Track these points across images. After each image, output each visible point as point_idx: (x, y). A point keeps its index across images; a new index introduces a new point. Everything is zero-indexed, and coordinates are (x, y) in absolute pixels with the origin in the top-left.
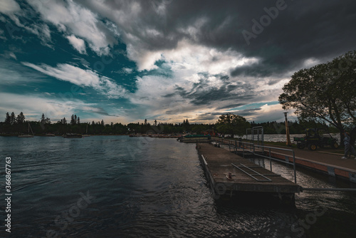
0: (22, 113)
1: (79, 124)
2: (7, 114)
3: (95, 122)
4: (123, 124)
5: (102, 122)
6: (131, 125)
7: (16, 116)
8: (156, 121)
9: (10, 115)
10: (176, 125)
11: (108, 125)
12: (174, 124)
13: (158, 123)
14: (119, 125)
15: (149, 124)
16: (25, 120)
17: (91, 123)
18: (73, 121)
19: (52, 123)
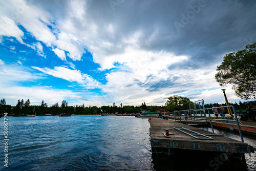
0: (28, 100)
1: (67, 107)
2: (19, 101)
3: (78, 106)
4: (98, 107)
5: (83, 105)
6: (104, 108)
7: (25, 102)
8: (121, 104)
9: (20, 101)
10: (137, 107)
11: (87, 108)
12: (135, 107)
13: (123, 106)
14: (95, 108)
15: (116, 107)
16: (30, 105)
17: (75, 107)
18: (63, 105)
19: (48, 107)
